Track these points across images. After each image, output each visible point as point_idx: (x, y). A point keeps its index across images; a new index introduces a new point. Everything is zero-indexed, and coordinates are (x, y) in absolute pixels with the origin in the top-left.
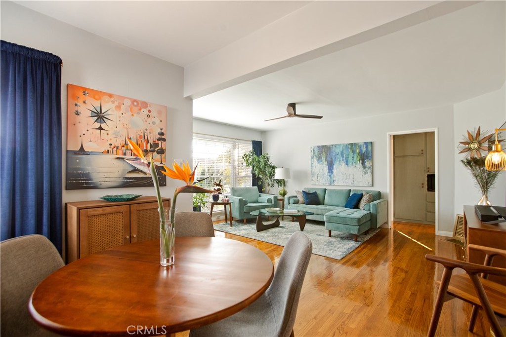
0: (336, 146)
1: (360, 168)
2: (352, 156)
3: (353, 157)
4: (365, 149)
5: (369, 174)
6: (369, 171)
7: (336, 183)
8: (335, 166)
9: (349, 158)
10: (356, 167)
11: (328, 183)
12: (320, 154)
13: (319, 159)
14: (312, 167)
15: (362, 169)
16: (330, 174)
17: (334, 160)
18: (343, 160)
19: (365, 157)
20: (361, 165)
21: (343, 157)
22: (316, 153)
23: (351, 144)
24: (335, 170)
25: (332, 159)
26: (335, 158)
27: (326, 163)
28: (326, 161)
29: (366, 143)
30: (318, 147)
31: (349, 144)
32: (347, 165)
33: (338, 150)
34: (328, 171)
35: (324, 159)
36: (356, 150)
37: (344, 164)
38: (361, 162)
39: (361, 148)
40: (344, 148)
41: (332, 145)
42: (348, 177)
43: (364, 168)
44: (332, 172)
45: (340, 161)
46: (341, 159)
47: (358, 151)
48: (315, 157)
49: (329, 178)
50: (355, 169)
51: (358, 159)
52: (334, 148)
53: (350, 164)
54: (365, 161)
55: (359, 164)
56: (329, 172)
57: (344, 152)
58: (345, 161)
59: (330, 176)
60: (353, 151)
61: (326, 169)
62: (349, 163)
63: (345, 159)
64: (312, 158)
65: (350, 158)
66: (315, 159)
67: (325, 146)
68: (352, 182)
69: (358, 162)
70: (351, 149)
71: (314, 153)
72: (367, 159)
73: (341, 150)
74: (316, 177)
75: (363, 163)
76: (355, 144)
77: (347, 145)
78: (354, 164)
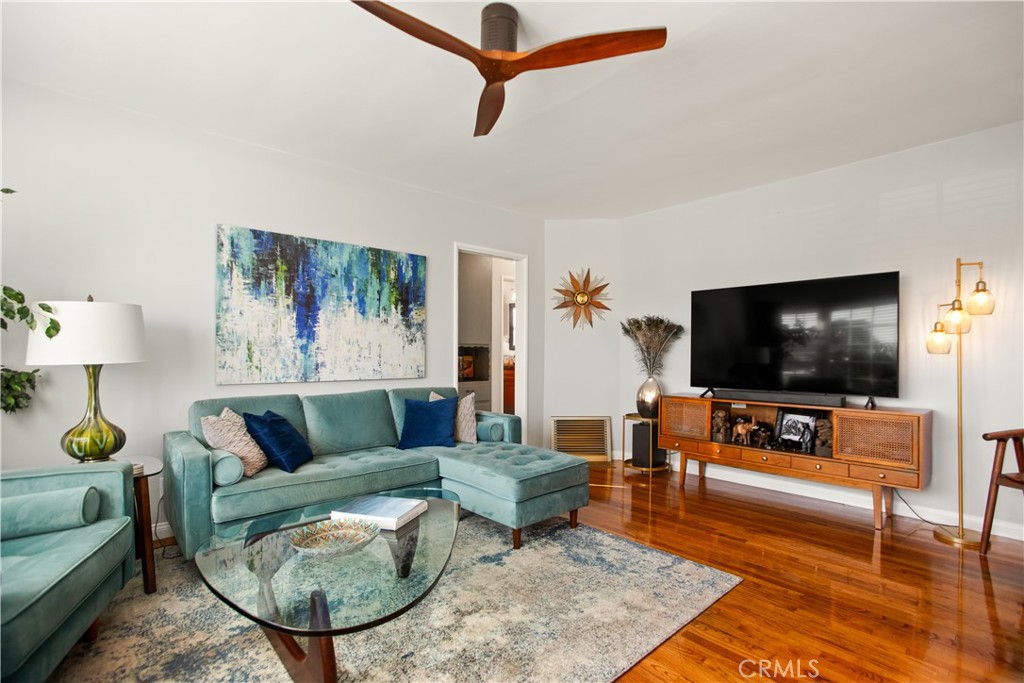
0: (327, 245)
1: (396, 327)
2: (377, 287)
3: (379, 293)
4: (410, 274)
5: (419, 344)
6: (418, 335)
7: (324, 374)
8: (321, 316)
9: (369, 294)
10: (386, 321)
11: (294, 372)
12: (263, 263)
13: (258, 280)
14: (221, 310)
15: (403, 328)
16: (304, 341)
17: (319, 292)
18: (350, 298)
19: (411, 296)
20: (400, 317)
21: (350, 288)
22: (247, 257)
23: (376, 252)
24: (321, 329)
25: (313, 290)
26: (325, 287)
27: (290, 301)
28: (288, 294)
29: (413, 258)
30: (257, 234)
31: (370, 249)
32: (363, 313)
33: (336, 262)
34: (295, 331)
35: (280, 286)
36: (388, 272)
37: (353, 309)
38: (399, 307)
39: (399, 269)
40: (354, 258)
41: (315, 242)
42: (365, 353)
43: (408, 325)
44: (311, 336)
45: (339, 299)
46: (345, 293)
47: (392, 275)
48: (237, 271)
49: (300, 356)
50: (385, 329)
51: (393, 299)
52: (321, 254)
53: (371, 311)
54: (411, 306)
55: (396, 316)
56: (300, 336)
57: (355, 271)
58: (355, 299)
59: (304, 349)
60: (379, 272)
61: (288, 321)
62: (367, 309)
63: (358, 294)
64: (224, 273)
65: (372, 294)
66: (238, 279)
67: (288, 237)
68: (377, 368)
69: (393, 307)
70: (373, 265)
71: (234, 255)
72: (415, 302)
73: (345, 265)
74: (242, 353)
75: (405, 313)
76: (388, 254)
77: (362, 251)
78: (382, 313)
